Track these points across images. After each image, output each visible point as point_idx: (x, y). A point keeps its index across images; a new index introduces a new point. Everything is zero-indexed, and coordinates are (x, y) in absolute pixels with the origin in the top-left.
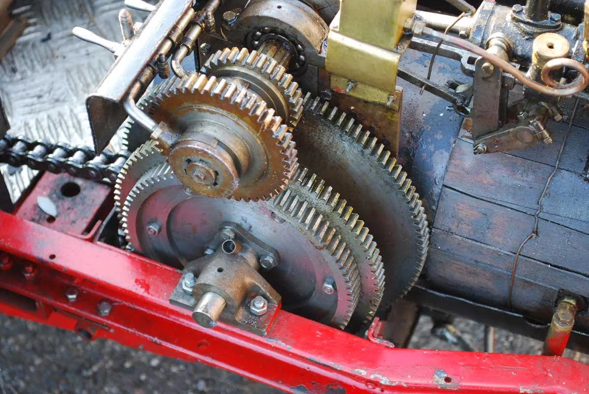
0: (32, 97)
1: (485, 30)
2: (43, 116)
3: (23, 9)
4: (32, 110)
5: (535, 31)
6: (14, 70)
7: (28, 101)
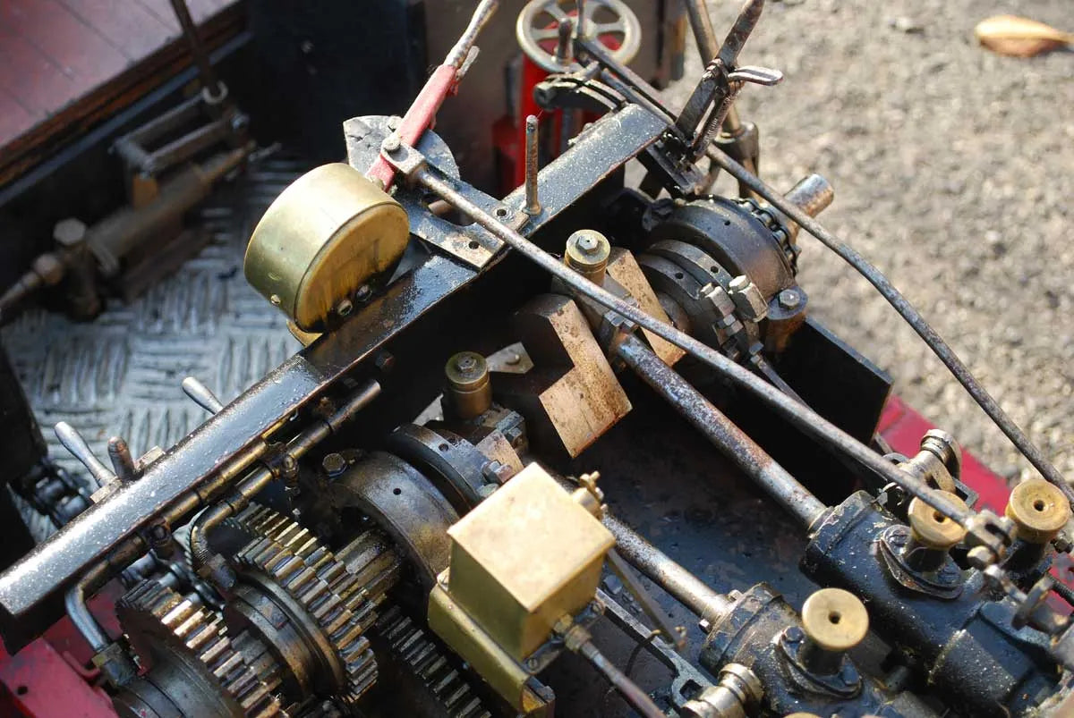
0: (160, 370)
1: (730, 644)
2: (161, 408)
3: (219, 212)
4: (150, 392)
5: (806, 687)
6: (156, 315)
7: (152, 375)
